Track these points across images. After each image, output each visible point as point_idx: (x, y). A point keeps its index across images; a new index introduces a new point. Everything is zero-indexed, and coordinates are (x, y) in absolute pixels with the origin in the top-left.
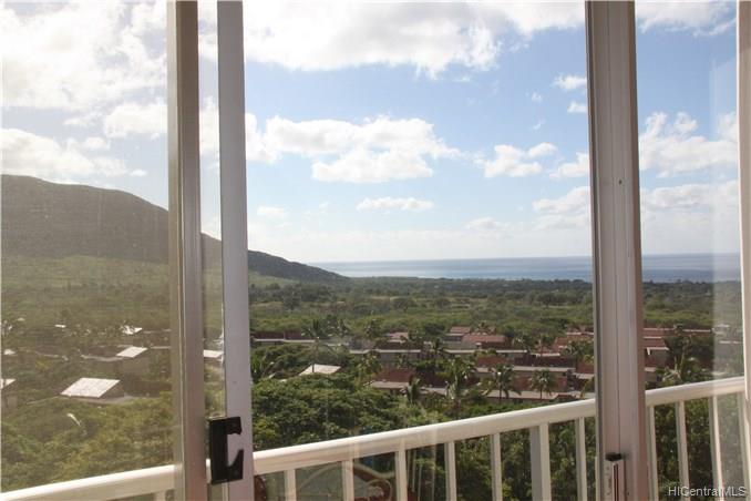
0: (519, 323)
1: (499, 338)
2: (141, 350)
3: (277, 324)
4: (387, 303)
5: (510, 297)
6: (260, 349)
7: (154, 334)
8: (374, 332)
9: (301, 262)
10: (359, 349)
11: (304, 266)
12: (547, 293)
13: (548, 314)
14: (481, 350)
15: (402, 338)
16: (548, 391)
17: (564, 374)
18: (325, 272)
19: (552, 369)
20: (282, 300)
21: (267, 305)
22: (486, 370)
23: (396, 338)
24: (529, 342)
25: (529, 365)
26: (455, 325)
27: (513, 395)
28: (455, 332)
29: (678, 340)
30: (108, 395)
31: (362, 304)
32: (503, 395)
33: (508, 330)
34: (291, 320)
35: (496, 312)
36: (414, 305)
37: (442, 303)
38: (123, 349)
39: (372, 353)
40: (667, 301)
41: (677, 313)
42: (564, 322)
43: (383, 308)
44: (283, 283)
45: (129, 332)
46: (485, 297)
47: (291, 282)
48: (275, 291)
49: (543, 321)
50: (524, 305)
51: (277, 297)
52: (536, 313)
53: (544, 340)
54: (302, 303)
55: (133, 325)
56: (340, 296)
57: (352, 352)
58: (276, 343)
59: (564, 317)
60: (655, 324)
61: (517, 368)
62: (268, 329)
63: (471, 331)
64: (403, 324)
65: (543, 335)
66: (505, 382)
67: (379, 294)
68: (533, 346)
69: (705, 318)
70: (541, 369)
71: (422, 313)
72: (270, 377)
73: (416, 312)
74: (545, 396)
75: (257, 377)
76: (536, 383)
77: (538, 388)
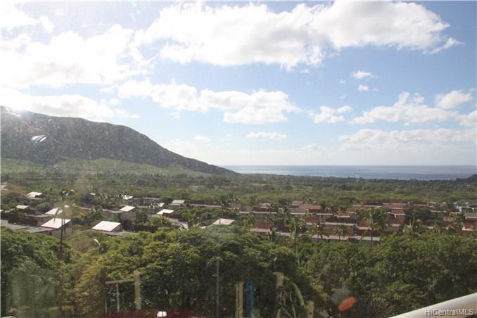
0: (328, 199)
1: (318, 207)
2: (132, 208)
3: (202, 197)
4: (260, 187)
6: (193, 209)
7: (138, 200)
8: (252, 203)
10: (244, 211)
13: (344, 195)
14: (308, 213)
15: (267, 206)
16: (344, 236)
17: (352, 227)
18: (228, 170)
19: (346, 224)
20: (205, 184)
22: (311, 224)
23: (264, 206)
24: (334, 210)
25: (334, 221)
26: (295, 200)
28: (295, 203)
29: (410, 210)
30: (116, 230)
31: (246, 188)
32: (320, 237)
33: (323, 203)
34: (209, 194)
35: (317, 193)
36: (273, 189)
37: (288, 188)
38: (123, 207)
39: (252, 214)
40: (405, 189)
41: (410, 196)
42: (352, 200)
43: (258, 190)
44: (206, 175)
45: (126, 198)
46: (311, 185)
48: (203, 180)
49: (341, 199)
50: (331, 190)
51: (203, 183)
52: (338, 195)
53: (342, 209)
55: (128, 194)
57: (240, 212)
58: (201, 207)
59: (353, 197)
60: (398, 202)
61: (327, 223)
62: (197, 199)
63: (304, 203)
64: (267, 198)
65: (341, 206)
66: (321, 230)
67: (255, 182)
68: (336, 212)
69: (424, 199)
70: (339, 224)
71: (278, 193)
72: (198, 224)
73: (275, 193)
74: (342, 238)
75: (190, 225)
76: (337, 231)
77: (338, 234)
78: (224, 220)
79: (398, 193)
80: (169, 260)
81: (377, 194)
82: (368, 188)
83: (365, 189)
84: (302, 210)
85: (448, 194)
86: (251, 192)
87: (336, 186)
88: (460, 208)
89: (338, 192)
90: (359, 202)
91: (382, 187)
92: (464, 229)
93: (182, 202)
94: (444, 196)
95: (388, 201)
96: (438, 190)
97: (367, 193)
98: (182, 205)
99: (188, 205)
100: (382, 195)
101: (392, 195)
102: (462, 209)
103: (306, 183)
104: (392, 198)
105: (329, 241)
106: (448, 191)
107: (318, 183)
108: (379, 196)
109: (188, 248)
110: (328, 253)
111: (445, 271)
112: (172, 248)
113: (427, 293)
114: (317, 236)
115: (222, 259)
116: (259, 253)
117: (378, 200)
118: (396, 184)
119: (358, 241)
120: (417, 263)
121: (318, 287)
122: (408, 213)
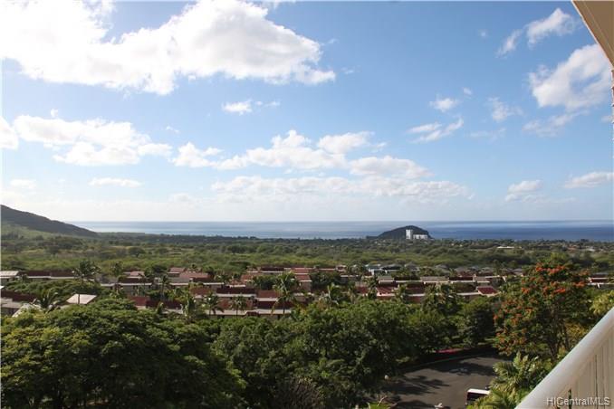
0: (217, 265)
1: (205, 275)
3: (43, 265)
4: (124, 250)
5: (209, 248)
6: (33, 283)
8: (116, 273)
9: (61, 221)
10: (107, 283)
11: (62, 223)
12: (233, 245)
13: (235, 259)
14: (192, 283)
15: (140, 275)
17: (249, 298)
18: (78, 228)
19: (245, 296)
20: (46, 248)
21: (34, 252)
22: (200, 297)
23: (134, 275)
24: (225, 278)
25: (227, 293)
26: (172, 266)
27: (218, 312)
28: (174, 271)
29: (316, 275)
31: (106, 251)
32: (212, 313)
33: (210, 270)
34: (53, 262)
35: (201, 257)
36: (143, 252)
37: (163, 251)
39: (117, 286)
40: (309, 251)
41: (316, 259)
42: (246, 265)
43: (122, 254)
44: (46, 235)
46: (192, 247)
47: (53, 235)
48: (41, 242)
49: (231, 264)
50: (219, 253)
51: (42, 245)
52: (227, 258)
53: (236, 276)
54: (61, 250)
56: (90, 245)
57: (102, 285)
58: (45, 279)
59: (246, 261)
60: (302, 265)
61: (220, 295)
62: (36, 269)
63: (185, 271)
64: (137, 265)
65: (234, 273)
66: (214, 304)
67: (117, 243)
68: (228, 280)
69: (331, 262)
70: (237, 295)
71: (149, 258)
72: (54, 303)
73: (145, 257)
74: (240, 313)
75: (45, 305)
76: (235, 304)
77: (236, 307)
78: (81, 296)
79: (300, 255)
80: (47, 352)
81: (275, 257)
82: (264, 250)
83: (260, 251)
84: (184, 279)
85: (358, 255)
86: (113, 257)
87: (224, 247)
88: (372, 271)
89: (227, 256)
90: (255, 267)
91: (281, 249)
92: (378, 295)
93: (14, 273)
94: (354, 258)
95: (290, 266)
96: (347, 251)
97: (263, 256)
98: (14, 278)
99: (24, 278)
100: (282, 258)
101: (293, 258)
102: (375, 272)
103: (185, 244)
104: (293, 261)
105: (223, 316)
106: (358, 252)
107: (201, 243)
108: (278, 259)
109: (72, 333)
110: (238, 330)
111: (374, 341)
112: (49, 335)
113: (355, 368)
114: (207, 312)
115: (121, 345)
116: (166, 333)
117: (277, 265)
118: (298, 244)
119: (259, 315)
120: (343, 335)
121: (235, 372)
122: (315, 278)
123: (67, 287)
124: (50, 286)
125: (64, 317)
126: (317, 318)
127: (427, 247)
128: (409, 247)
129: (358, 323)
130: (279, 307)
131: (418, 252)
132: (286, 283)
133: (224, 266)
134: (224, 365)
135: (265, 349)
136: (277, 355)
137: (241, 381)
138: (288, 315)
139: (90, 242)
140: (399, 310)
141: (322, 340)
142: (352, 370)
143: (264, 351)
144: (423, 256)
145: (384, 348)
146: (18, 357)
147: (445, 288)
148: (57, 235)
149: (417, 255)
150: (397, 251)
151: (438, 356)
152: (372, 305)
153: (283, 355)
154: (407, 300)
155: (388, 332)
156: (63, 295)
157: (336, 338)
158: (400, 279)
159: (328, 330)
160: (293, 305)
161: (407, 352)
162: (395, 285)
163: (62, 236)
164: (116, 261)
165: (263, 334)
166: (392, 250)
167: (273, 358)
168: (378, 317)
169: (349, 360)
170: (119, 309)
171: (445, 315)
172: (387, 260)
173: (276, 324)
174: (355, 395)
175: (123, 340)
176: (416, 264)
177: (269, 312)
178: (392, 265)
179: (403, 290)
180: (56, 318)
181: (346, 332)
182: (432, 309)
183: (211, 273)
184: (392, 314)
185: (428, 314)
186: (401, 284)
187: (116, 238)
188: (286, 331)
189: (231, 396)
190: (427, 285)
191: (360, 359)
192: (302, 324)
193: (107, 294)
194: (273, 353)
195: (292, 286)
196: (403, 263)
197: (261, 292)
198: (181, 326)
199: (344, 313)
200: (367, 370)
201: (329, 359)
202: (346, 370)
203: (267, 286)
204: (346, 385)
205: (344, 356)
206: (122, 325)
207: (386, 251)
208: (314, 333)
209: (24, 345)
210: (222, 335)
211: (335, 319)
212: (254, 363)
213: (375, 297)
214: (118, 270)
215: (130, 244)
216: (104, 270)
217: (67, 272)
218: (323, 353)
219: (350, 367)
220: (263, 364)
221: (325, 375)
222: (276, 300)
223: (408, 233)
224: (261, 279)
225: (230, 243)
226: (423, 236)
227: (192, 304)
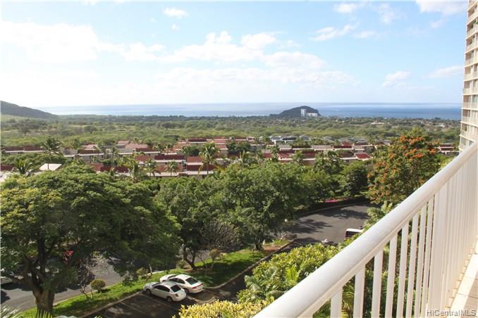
0: (153, 138)
1: (145, 146)
3: (17, 142)
4: (81, 129)
5: (147, 125)
8: (75, 146)
9: (28, 107)
10: (69, 154)
11: (30, 109)
12: (166, 122)
13: (168, 133)
14: (135, 152)
15: (95, 148)
16: (175, 171)
17: (180, 163)
18: (43, 113)
19: (177, 161)
20: (18, 128)
21: (9, 131)
23: (90, 147)
24: (161, 148)
25: (162, 159)
26: (119, 140)
27: (157, 174)
28: (120, 143)
29: (232, 145)
31: (66, 130)
33: (149, 142)
35: (141, 133)
36: (95, 130)
37: (111, 129)
39: (77, 157)
40: (225, 126)
41: (231, 132)
42: (177, 138)
43: (79, 132)
44: (18, 119)
46: (134, 125)
47: (23, 118)
48: (14, 124)
49: (165, 137)
50: (154, 129)
51: (15, 127)
52: (162, 133)
53: (169, 146)
54: (30, 130)
56: (53, 125)
57: (65, 156)
58: (19, 153)
59: (177, 135)
60: (220, 137)
61: (157, 161)
63: (129, 143)
64: (91, 140)
65: (168, 144)
66: (153, 168)
67: (75, 124)
68: (163, 150)
69: (245, 134)
70: (170, 161)
71: (101, 134)
72: (30, 171)
73: (97, 134)
74: (173, 174)
75: (23, 172)
76: (169, 168)
77: (170, 170)
78: (50, 165)
79: (219, 129)
80: (30, 206)
81: (199, 131)
82: (191, 126)
83: (188, 127)
84: (129, 149)
85: (264, 129)
86: (72, 134)
87: (159, 124)
88: (275, 141)
89: (162, 131)
90: (184, 139)
91: (204, 125)
92: (280, 159)
94: (261, 131)
95: (211, 137)
96: (255, 125)
97: (189, 131)
100: (204, 132)
101: (213, 132)
102: (277, 142)
103: (128, 123)
104: (213, 134)
105: (161, 177)
106: (263, 126)
107: (141, 122)
108: (201, 133)
109: (48, 192)
110: (174, 187)
111: (277, 194)
112: (31, 194)
113: (263, 214)
114: (148, 174)
115: (86, 199)
116: (119, 190)
117: (201, 137)
118: (217, 121)
119: (188, 176)
120: (253, 189)
121: (173, 218)
122: (231, 147)
123: (38, 159)
124: (25, 158)
125: (40, 180)
126: (233, 176)
127: (317, 122)
128: (303, 123)
129: (265, 180)
130: (204, 169)
131: (310, 126)
132: (209, 150)
133: (160, 139)
134: (163, 213)
135: (194, 200)
136: (204, 205)
137: (177, 225)
138: (211, 175)
139: (53, 123)
140: (295, 170)
141: (238, 194)
142: (261, 216)
143: (194, 202)
144: (314, 130)
145: (284, 199)
146: (8, 211)
147: (330, 153)
148: (27, 118)
149: (310, 129)
150: (294, 125)
151: (325, 205)
152: (276, 166)
153: (208, 205)
154: (302, 163)
155: (287, 186)
156: (36, 164)
157: (249, 191)
158: (296, 147)
159: (242, 186)
160: (215, 168)
161: (302, 202)
162: (292, 152)
163: (30, 119)
164: (75, 137)
165: (192, 190)
166: (290, 125)
167: (201, 207)
168: (280, 175)
169: (258, 208)
170: (82, 173)
171: (331, 174)
172: (285, 132)
173: (202, 182)
174: (262, 233)
175: (87, 196)
176: (309, 135)
177: (196, 173)
178: (290, 137)
179: (299, 155)
180: (35, 181)
181: (256, 187)
182: (321, 170)
183: (150, 145)
184: (291, 173)
185: (318, 174)
186: (297, 151)
187: (73, 119)
188: (210, 187)
189: (171, 235)
190: (317, 151)
191: (267, 207)
192: (222, 181)
193: (70, 162)
194: (200, 203)
195: (213, 153)
196: (298, 135)
197: (189, 158)
198: (130, 185)
199: (254, 173)
200: (272, 215)
201: (242, 207)
202: (256, 215)
203: (195, 153)
204: (256, 227)
205: (254, 205)
206: (85, 185)
207: (285, 125)
208: (232, 188)
209: (13, 202)
210: (162, 190)
211: (248, 177)
212: (187, 211)
213: (277, 161)
214: (77, 144)
215: (85, 124)
216: (65, 144)
217: (37, 147)
218: (238, 203)
219: (259, 213)
220: (194, 212)
221: (240, 219)
222: (201, 164)
223: (303, 111)
224: (189, 148)
225: (164, 121)
226: (314, 114)
227: (137, 168)
